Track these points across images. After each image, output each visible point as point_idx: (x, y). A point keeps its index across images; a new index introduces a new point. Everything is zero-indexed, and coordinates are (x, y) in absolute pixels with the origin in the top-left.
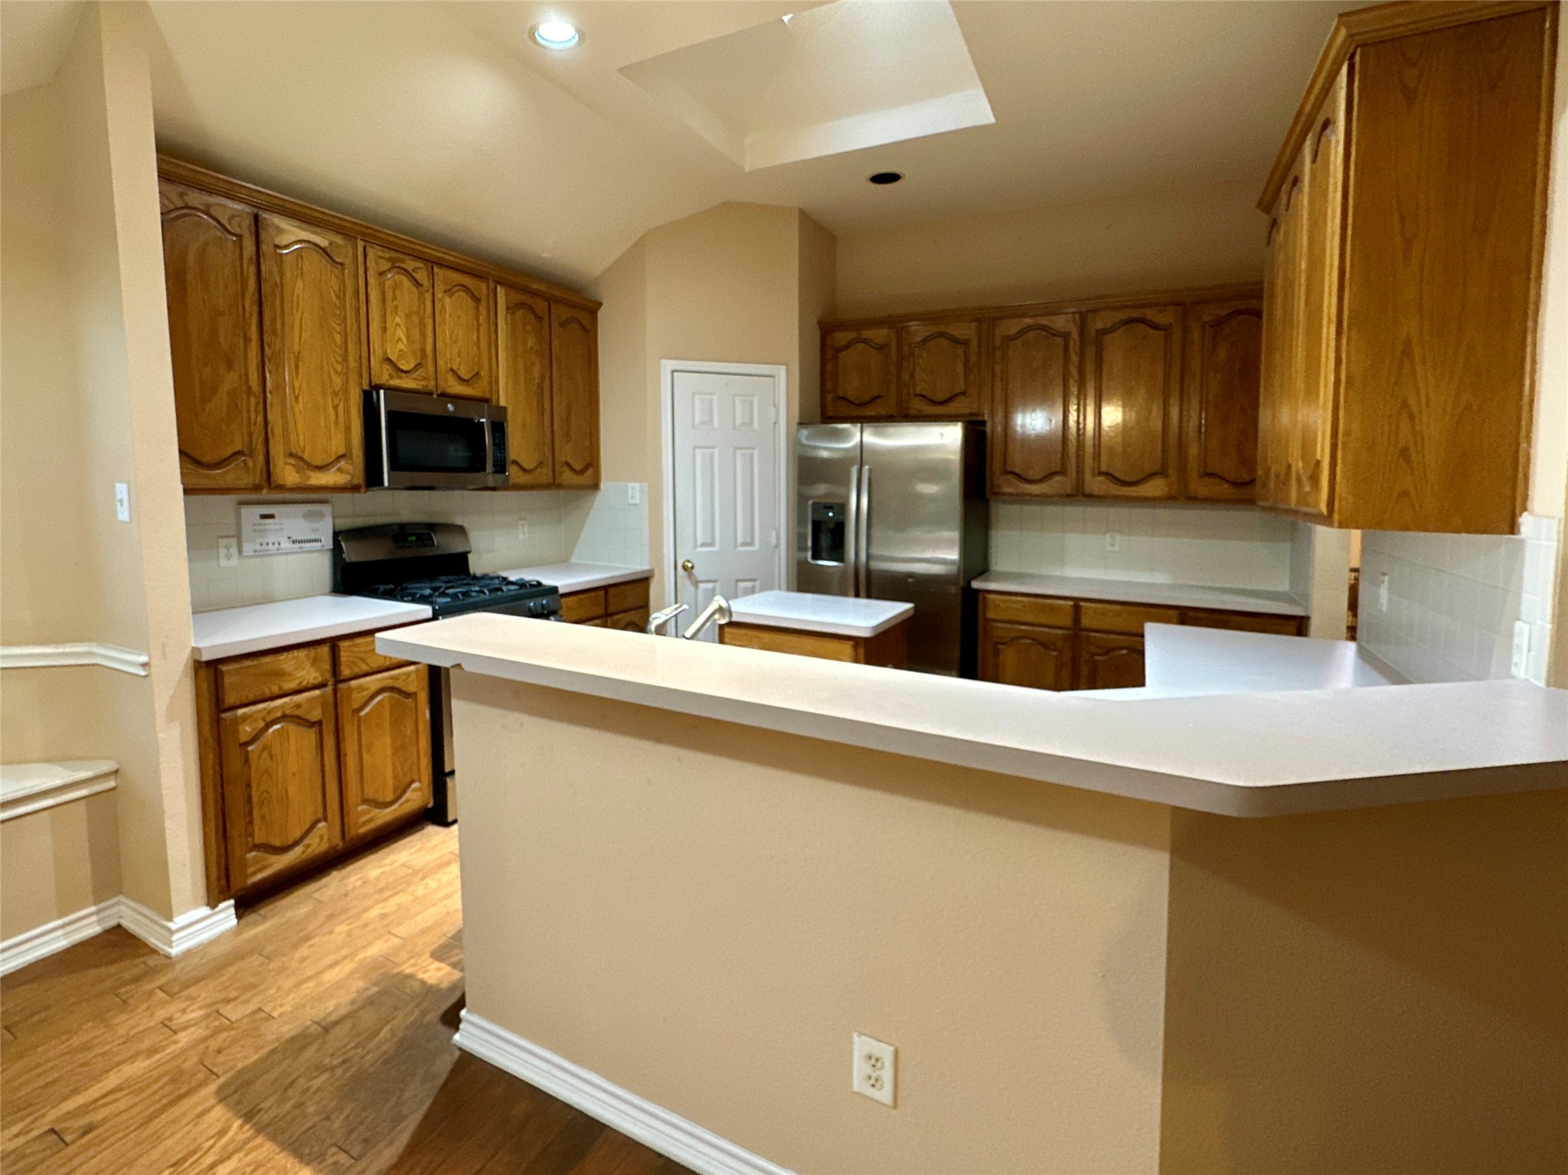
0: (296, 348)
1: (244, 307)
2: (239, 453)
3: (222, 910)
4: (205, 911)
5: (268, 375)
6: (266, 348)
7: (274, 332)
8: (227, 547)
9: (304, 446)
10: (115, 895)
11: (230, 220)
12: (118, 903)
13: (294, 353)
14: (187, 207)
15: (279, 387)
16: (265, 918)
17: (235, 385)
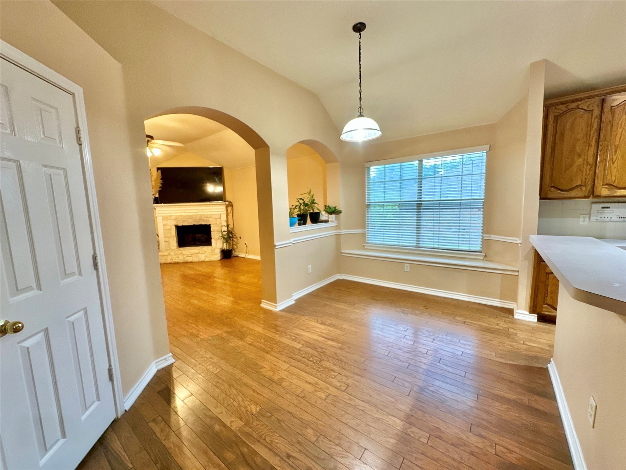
0: (617, 143)
1: (590, 135)
2: (579, 185)
3: (532, 316)
4: (528, 313)
5: (599, 156)
6: (600, 147)
7: (605, 140)
8: (584, 218)
9: (615, 180)
10: (515, 302)
11: (588, 107)
12: (514, 304)
13: (615, 145)
14: (569, 109)
15: (604, 160)
16: (546, 325)
17: (581, 163)
